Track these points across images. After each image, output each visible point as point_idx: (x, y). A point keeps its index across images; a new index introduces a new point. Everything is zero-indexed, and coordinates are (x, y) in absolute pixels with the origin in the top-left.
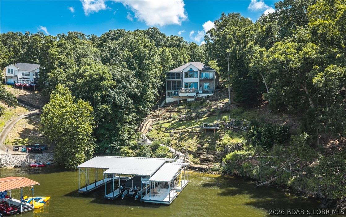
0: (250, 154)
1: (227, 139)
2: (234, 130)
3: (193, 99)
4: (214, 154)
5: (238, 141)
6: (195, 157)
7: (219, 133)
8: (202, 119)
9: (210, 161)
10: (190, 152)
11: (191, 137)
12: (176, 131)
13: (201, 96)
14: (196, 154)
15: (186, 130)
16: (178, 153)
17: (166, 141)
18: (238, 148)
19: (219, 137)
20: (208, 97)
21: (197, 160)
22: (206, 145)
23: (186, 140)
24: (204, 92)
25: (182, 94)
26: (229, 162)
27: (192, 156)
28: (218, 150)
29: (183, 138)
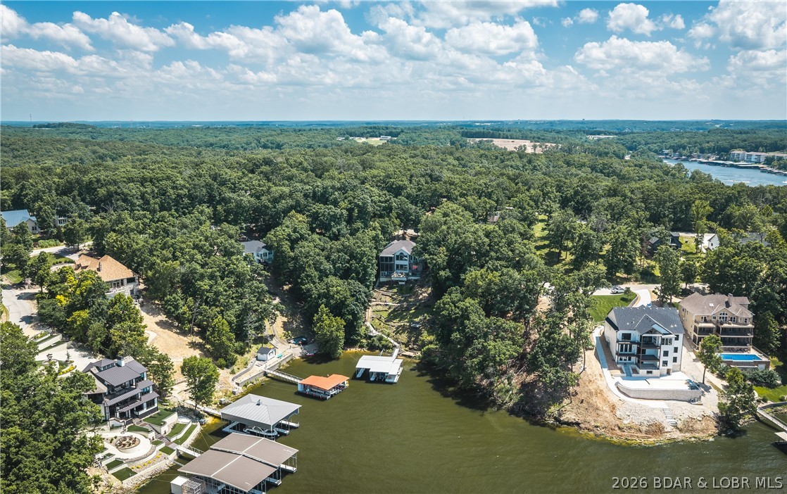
0: (436, 348)
1: (426, 337)
2: (431, 328)
3: (404, 283)
4: (417, 345)
5: (432, 338)
6: (406, 347)
7: (421, 330)
8: (411, 312)
9: (415, 350)
10: (403, 344)
11: (404, 332)
12: (392, 324)
13: (410, 278)
14: (406, 345)
15: (399, 324)
16: (396, 344)
17: (387, 333)
18: (431, 343)
19: (420, 334)
20: (416, 280)
21: (407, 349)
22: (413, 339)
23: (400, 334)
24: (414, 275)
25: (395, 276)
26: (425, 352)
27: (404, 346)
28: (420, 343)
29: (398, 332)
